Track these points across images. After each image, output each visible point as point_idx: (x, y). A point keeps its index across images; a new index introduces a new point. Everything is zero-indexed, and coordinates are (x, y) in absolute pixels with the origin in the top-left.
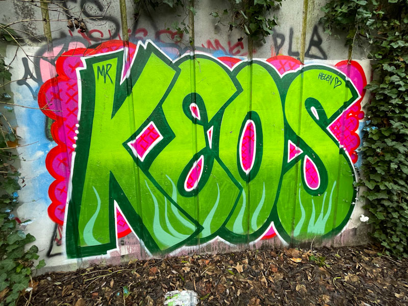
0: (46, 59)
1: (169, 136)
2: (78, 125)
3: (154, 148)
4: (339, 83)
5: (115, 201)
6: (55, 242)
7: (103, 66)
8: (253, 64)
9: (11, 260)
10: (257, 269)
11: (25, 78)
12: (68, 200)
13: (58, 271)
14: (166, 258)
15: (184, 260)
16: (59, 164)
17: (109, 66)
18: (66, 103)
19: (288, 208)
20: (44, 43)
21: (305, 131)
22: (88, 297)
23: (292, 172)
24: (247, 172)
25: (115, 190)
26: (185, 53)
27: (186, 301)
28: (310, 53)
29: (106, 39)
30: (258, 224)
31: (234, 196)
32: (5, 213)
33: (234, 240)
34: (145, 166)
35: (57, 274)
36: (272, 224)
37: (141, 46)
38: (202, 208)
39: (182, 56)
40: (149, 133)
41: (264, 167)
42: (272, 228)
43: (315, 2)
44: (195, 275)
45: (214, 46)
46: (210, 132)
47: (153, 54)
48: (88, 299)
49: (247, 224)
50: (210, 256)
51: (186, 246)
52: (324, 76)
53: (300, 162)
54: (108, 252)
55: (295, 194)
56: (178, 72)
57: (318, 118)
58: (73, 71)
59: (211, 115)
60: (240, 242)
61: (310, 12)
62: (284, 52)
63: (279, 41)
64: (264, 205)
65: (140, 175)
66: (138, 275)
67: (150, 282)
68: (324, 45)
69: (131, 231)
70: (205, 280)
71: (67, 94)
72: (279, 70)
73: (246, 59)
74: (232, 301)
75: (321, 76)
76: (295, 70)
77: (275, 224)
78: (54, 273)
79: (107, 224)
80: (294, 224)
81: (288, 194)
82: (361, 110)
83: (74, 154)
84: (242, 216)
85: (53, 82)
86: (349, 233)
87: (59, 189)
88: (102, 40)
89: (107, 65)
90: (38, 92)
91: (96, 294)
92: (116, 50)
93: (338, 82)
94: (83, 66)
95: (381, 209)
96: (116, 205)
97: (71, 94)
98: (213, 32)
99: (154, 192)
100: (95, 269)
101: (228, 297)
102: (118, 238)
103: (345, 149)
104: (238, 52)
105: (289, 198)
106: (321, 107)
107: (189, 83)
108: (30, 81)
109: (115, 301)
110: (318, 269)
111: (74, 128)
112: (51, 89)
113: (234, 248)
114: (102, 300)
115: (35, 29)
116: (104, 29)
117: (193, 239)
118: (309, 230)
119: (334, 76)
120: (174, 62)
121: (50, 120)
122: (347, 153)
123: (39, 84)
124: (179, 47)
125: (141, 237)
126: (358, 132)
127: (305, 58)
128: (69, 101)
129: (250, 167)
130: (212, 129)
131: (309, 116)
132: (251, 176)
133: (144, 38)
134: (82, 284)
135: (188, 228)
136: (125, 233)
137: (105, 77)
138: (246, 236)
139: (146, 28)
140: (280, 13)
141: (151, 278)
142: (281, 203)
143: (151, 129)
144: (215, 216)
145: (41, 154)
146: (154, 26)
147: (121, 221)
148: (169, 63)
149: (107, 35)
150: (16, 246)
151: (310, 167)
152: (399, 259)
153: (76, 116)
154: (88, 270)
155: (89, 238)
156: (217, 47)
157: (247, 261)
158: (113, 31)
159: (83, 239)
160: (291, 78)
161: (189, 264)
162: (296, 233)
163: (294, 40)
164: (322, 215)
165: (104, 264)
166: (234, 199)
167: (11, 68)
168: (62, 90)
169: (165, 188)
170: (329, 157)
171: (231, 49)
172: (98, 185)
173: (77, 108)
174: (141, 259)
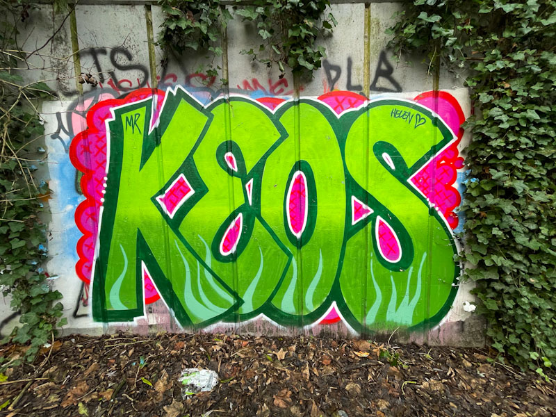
0: (77, 112)
1: (202, 190)
2: (106, 179)
3: (185, 203)
4: (422, 121)
5: (142, 262)
6: (82, 302)
7: (132, 116)
8: (301, 104)
9: (35, 313)
10: (303, 358)
11: (58, 131)
12: (95, 258)
13: (84, 334)
14: (199, 333)
15: (218, 338)
16: (88, 219)
17: (137, 116)
18: (95, 156)
19: (355, 285)
20: (75, 97)
21: (375, 184)
22: (103, 362)
23: (359, 237)
24: (298, 235)
25: (143, 250)
26: (217, 96)
27: (203, 381)
28: (378, 85)
29: (135, 88)
30: (314, 303)
31: (281, 264)
32: (31, 265)
33: (283, 320)
34: (175, 224)
35: (82, 337)
36: (334, 304)
37: (170, 93)
38: (241, 277)
39: (215, 100)
40: (179, 187)
41: (320, 229)
42: (334, 309)
43: (380, 23)
44: (224, 356)
45: (252, 86)
46: (249, 186)
47: (183, 101)
48: (103, 365)
49: (300, 301)
50: (252, 338)
51: (223, 321)
52: (399, 112)
53: (369, 225)
54: (135, 319)
55: (366, 267)
56: (211, 117)
57: (393, 167)
58: (103, 122)
59: (250, 166)
60: (291, 324)
61: (373, 35)
62: (341, 86)
63: (334, 74)
64: (321, 279)
65: (169, 233)
66: (161, 348)
67: (172, 356)
68: (396, 75)
69: (160, 298)
70: (233, 362)
71: (96, 146)
72: (335, 109)
73: (291, 99)
74: (257, 389)
75: (395, 113)
76: (356, 107)
77: (338, 305)
78: (79, 335)
79: (134, 287)
80: (365, 307)
81: (354, 265)
82: (459, 156)
83: (102, 208)
84: (293, 291)
85: (84, 134)
86: (452, 327)
87: (86, 245)
88: (131, 89)
89: (135, 115)
90: (69, 145)
91: (113, 361)
92: (144, 98)
93: (420, 119)
94: (111, 117)
95: (492, 294)
96: (144, 266)
97: (100, 147)
98: (250, 71)
99: (185, 254)
100: (120, 336)
101: (254, 384)
102: (146, 303)
103: (437, 209)
104: (281, 91)
105: (357, 272)
106: (398, 153)
107: (223, 130)
108: (62, 134)
109: (128, 370)
110: (387, 368)
111: (102, 181)
112: (82, 142)
113: (284, 331)
114: (116, 367)
115: (68, 83)
116: (132, 78)
117: (232, 314)
118: (389, 317)
119: (414, 112)
120: (205, 107)
121: (80, 173)
122: (440, 214)
123: (71, 138)
124: (211, 91)
125: (171, 305)
126: (456, 185)
127: (370, 92)
128: (97, 153)
129: (301, 229)
130: (251, 181)
131: (381, 166)
132: (303, 241)
133: (173, 83)
134: (102, 350)
135: (225, 300)
136: (152, 299)
137: (133, 128)
138: (300, 317)
139: (176, 74)
140: (333, 41)
141: (173, 352)
142: (346, 277)
143: (181, 183)
144: (257, 288)
145: (71, 208)
146: (184, 70)
147: (149, 285)
148: (201, 109)
149: (135, 84)
150: (40, 300)
151: (385, 233)
152: (522, 370)
153: (105, 169)
154: (113, 336)
155: (115, 302)
156: (256, 88)
157: (294, 347)
158: (142, 80)
159: (109, 302)
160: (352, 117)
161: (221, 342)
162: (370, 320)
163: (354, 72)
164: (406, 298)
165: (131, 333)
166: (281, 268)
167: (45, 122)
168: (91, 143)
169: (197, 250)
170: (413, 219)
171: (272, 89)
172: (125, 243)
173: (105, 161)
174: (170, 332)
